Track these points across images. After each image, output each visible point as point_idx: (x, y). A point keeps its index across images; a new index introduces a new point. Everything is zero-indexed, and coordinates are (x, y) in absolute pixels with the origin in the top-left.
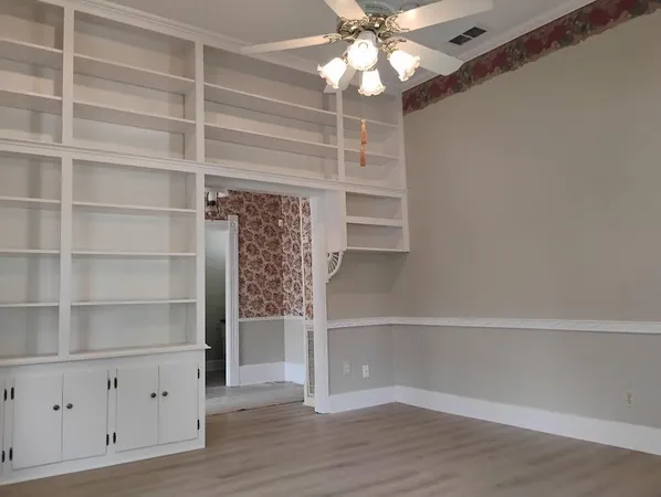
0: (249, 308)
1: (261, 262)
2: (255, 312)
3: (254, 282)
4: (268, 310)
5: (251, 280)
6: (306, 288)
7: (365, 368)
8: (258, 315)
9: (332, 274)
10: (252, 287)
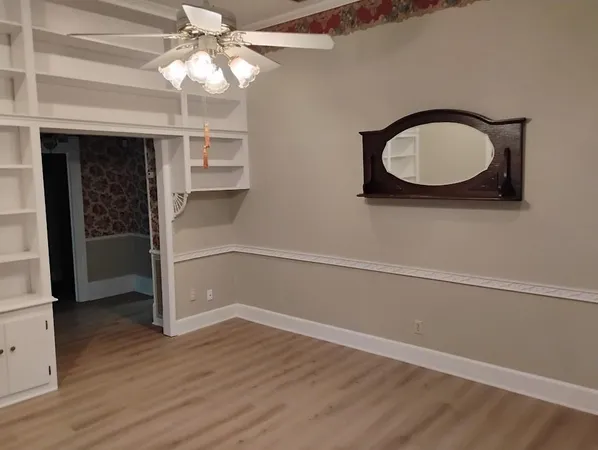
0: (96, 227)
1: (106, 183)
2: (102, 231)
3: (100, 203)
4: (115, 228)
5: (96, 201)
6: (153, 221)
7: (210, 292)
8: (105, 234)
9: (178, 213)
10: (99, 208)
